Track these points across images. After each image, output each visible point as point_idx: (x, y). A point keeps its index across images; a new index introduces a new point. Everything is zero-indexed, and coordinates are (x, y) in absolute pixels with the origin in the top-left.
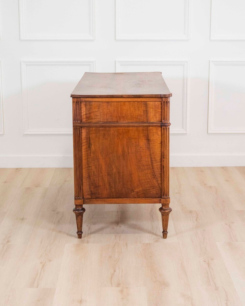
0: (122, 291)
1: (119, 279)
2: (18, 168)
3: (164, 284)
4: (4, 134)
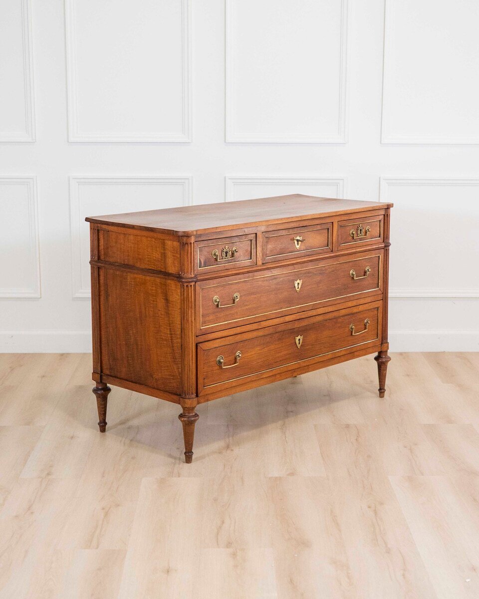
1: (230, 535)
4: (41, 298)
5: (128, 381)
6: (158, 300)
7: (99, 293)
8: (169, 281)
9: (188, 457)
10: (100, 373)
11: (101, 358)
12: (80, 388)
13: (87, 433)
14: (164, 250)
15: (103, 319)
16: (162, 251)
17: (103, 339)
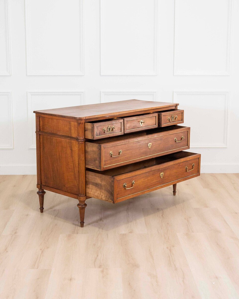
0: (102, 271)
1: (101, 262)
2: (25, 175)
3: (136, 266)
4: (14, 149)
5: (53, 188)
6: (67, 150)
7: (40, 147)
8: (73, 141)
9: (82, 225)
10: (40, 184)
11: (41, 177)
12: (32, 191)
13: (34, 213)
14: (70, 126)
15: (42, 159)
16: (69, 127)
17: (42, 169)
